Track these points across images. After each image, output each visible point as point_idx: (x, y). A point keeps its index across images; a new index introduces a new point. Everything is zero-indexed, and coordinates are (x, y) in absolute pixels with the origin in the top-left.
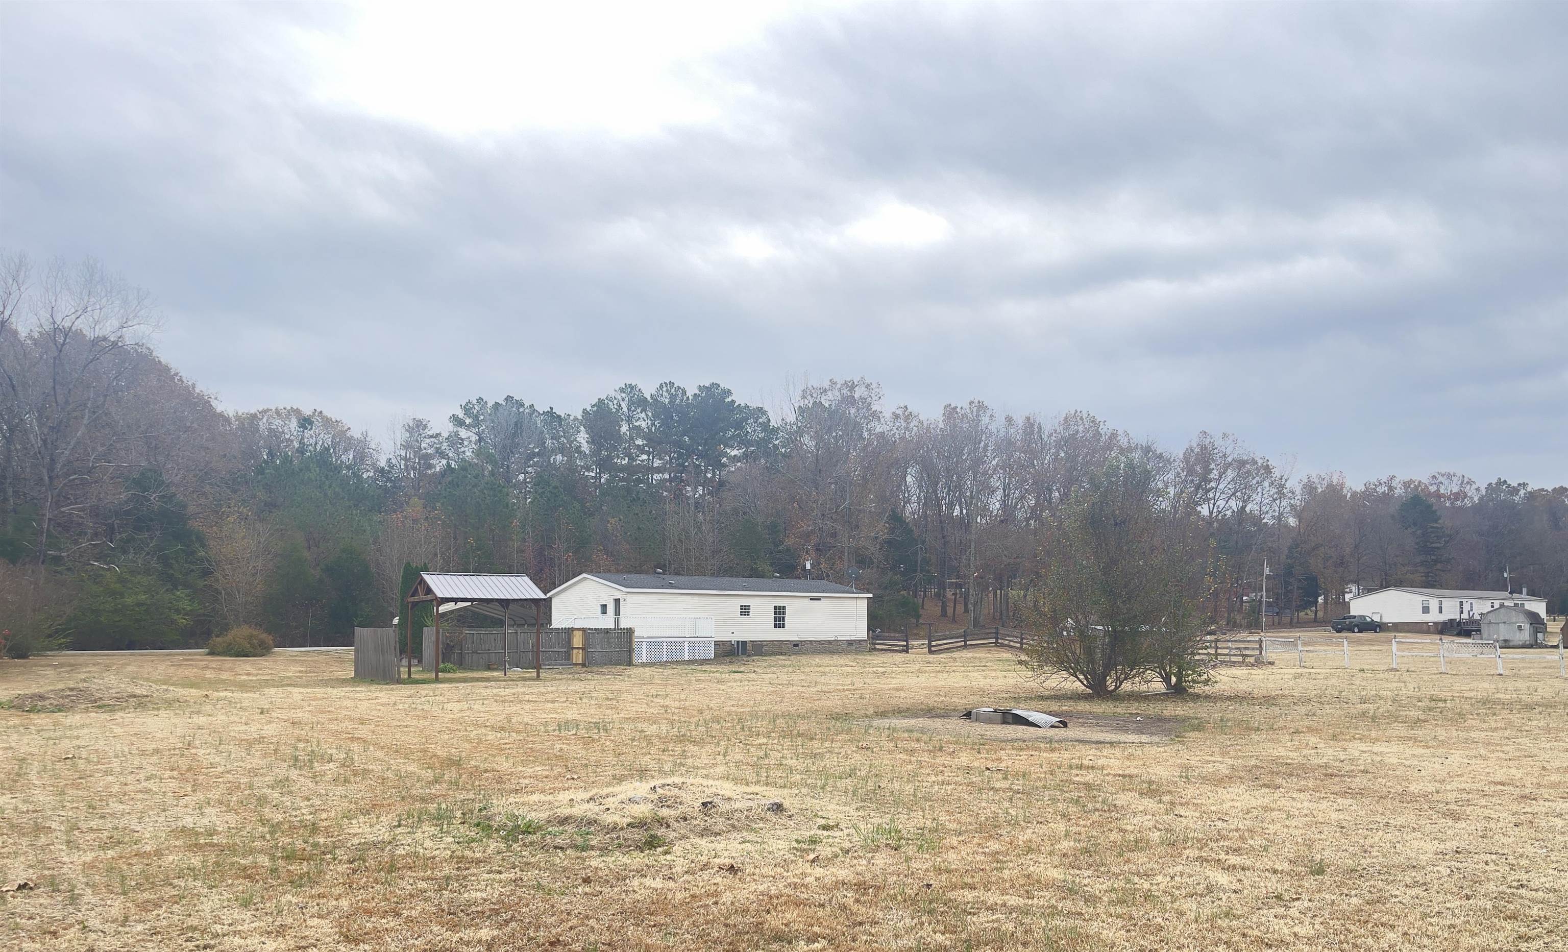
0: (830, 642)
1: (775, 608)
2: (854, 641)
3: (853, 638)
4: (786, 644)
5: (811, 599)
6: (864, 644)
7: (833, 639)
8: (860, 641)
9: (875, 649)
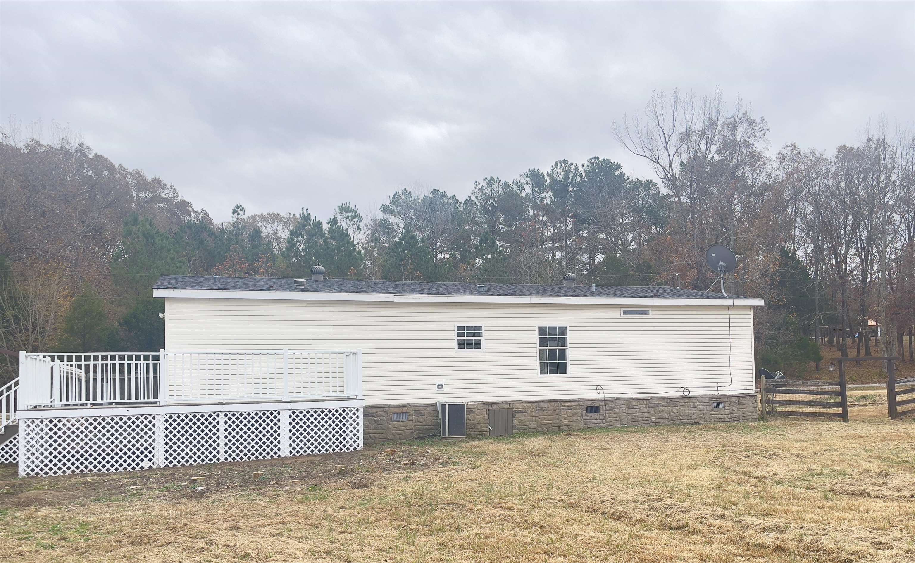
0: (671, 401)
1: (542, 331)
2: (728, 397)
3: (723, 392)
4: (570, 408)
5: (625, 313)
6: (749, 402)
7: (680, 394)
8: (740, 397)
9: (773, 413)
